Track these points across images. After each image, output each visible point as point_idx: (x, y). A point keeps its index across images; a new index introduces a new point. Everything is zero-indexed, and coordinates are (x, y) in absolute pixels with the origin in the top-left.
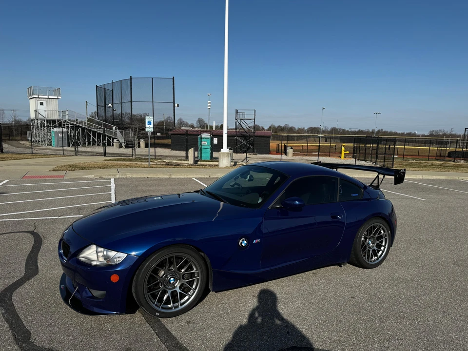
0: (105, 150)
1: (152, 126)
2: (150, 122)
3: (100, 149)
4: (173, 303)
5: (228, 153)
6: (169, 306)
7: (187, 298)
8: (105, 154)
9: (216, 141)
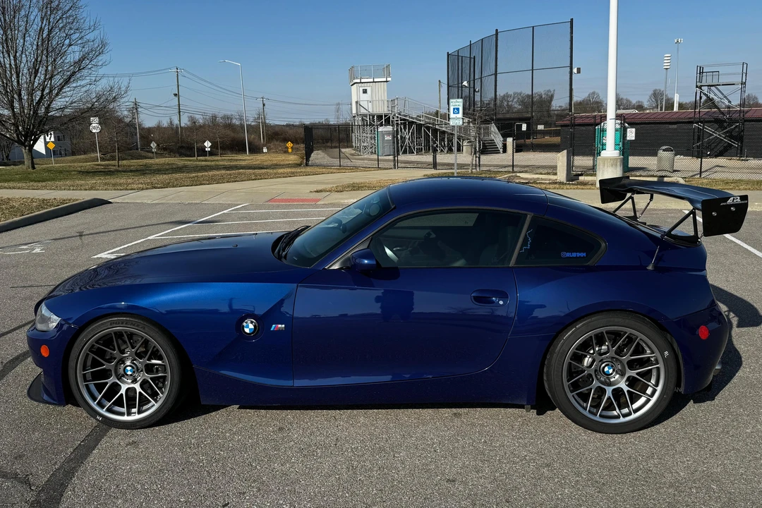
0: (435, 158)
1: (460, 115)
2: (458, 109)
3: (428, 158)
8: (435, 165)
9: (631, 134)
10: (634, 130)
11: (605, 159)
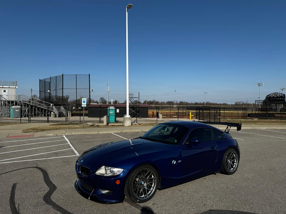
0: (48, 119)
1: (85, 103)
2: (85, 101)
3: (45, 119)
4: (144, 195)
5: (129, 118)
6: (142, 196)
7: (150, 192)
8: (48, 121)
9: (118, 111)
10: (119, 109)
11: (127, 118)
